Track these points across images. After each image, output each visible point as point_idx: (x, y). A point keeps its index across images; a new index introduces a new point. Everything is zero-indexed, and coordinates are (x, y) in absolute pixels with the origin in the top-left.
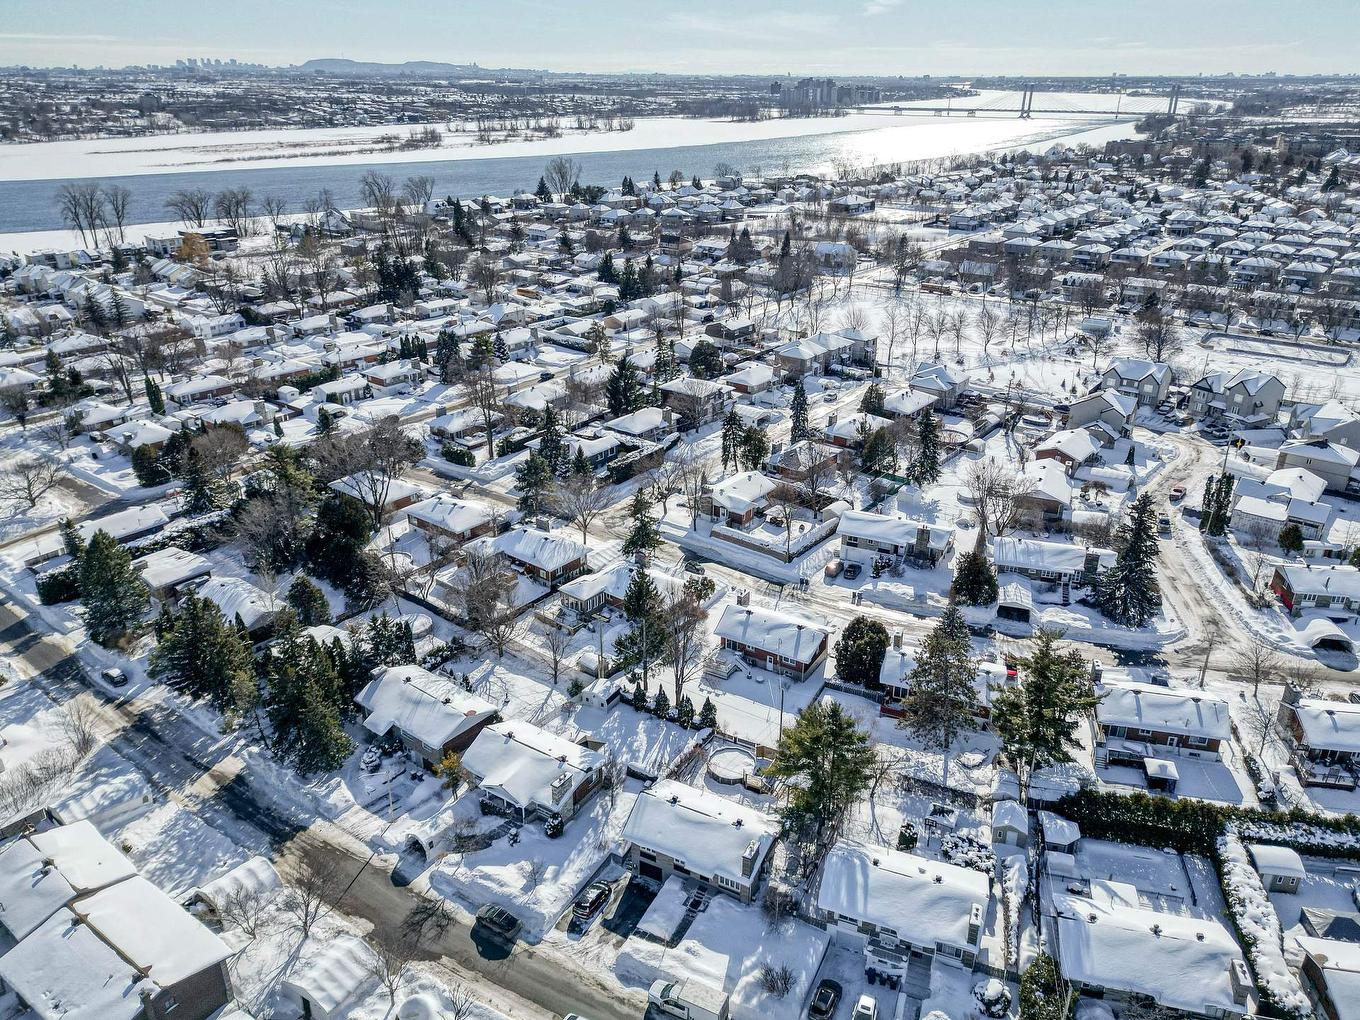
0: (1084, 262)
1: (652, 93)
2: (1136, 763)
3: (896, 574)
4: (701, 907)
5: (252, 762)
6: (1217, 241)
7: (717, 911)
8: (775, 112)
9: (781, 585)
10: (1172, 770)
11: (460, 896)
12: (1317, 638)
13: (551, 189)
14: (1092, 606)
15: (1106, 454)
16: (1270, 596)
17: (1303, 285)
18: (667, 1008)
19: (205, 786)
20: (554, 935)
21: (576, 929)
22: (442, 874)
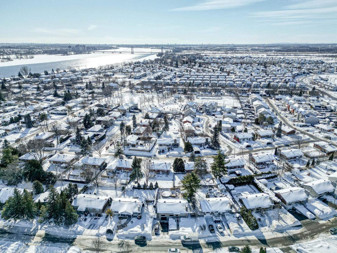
0: (166, 84)
1: (34, 48)
2: (234, 173)
3: (172, 150)
4: (179, 221)
5: (47, 229)
6: (188, 78)
7: (183, 220)
8: (72, 53)
9: (151, 157)
10: (241, 172)
11: (127, 238)
12: (246, 146)
13: (22, 75)
14: (209, 148)
15: (195, 121)
16: (235, 141)
17: (207, 85)
18: (187, 240)
19: (37, 239)
20: (153, 237)
21: (156, 234)
22: (120, 235)
